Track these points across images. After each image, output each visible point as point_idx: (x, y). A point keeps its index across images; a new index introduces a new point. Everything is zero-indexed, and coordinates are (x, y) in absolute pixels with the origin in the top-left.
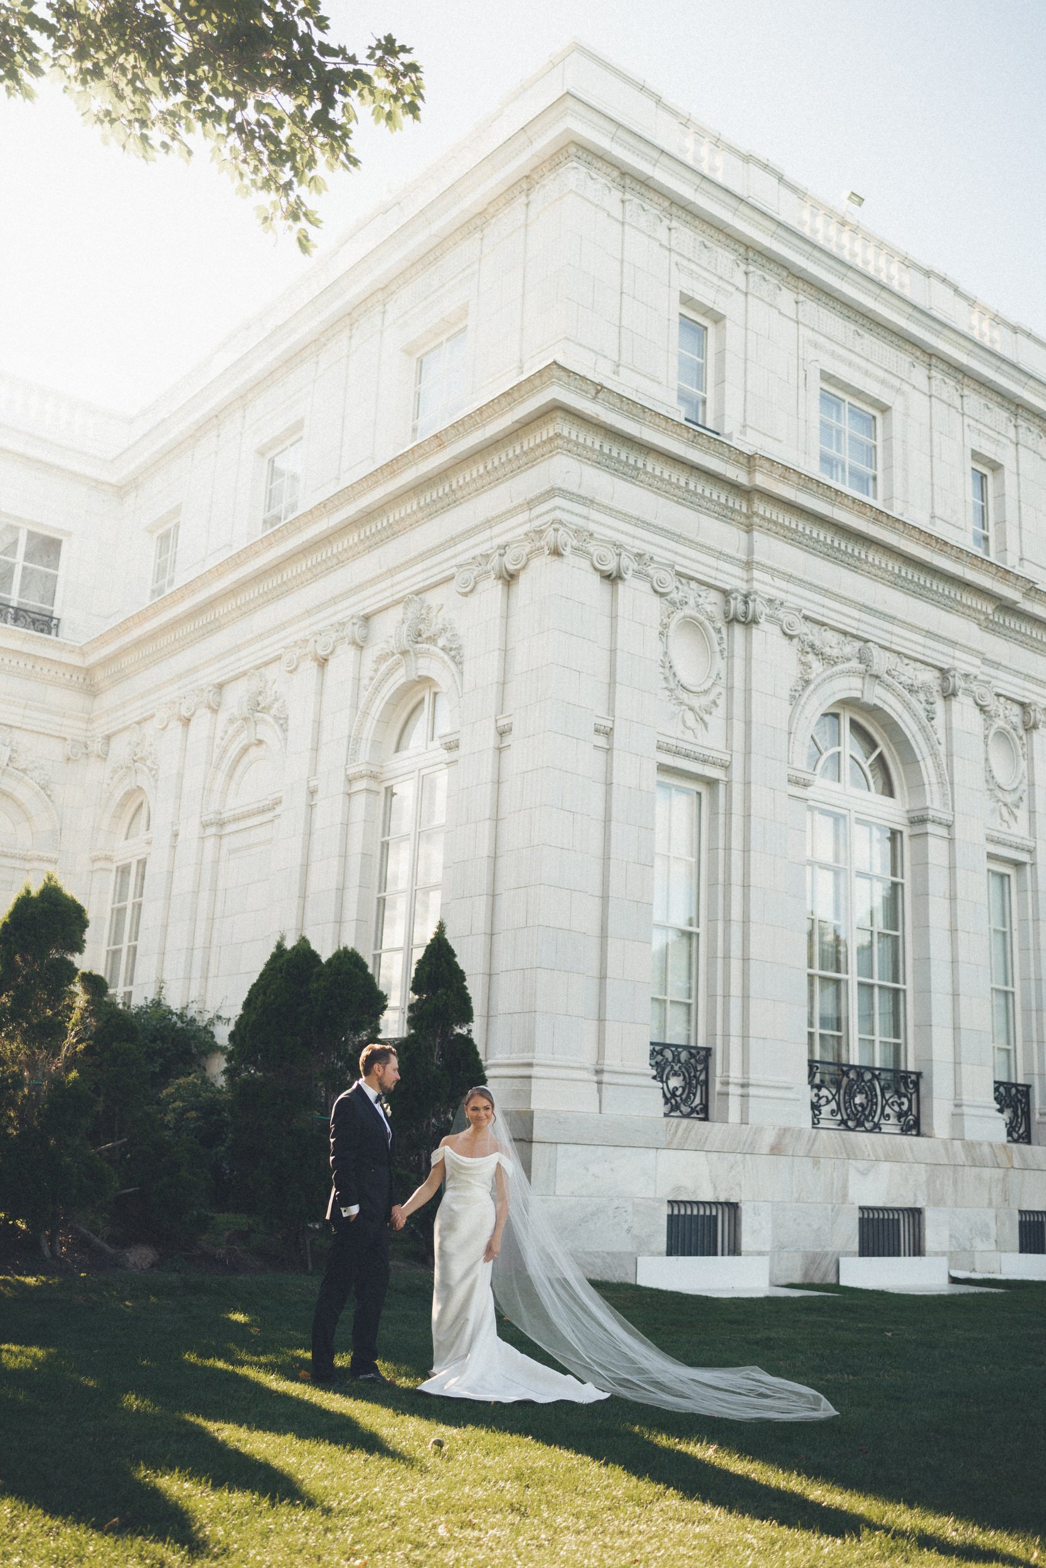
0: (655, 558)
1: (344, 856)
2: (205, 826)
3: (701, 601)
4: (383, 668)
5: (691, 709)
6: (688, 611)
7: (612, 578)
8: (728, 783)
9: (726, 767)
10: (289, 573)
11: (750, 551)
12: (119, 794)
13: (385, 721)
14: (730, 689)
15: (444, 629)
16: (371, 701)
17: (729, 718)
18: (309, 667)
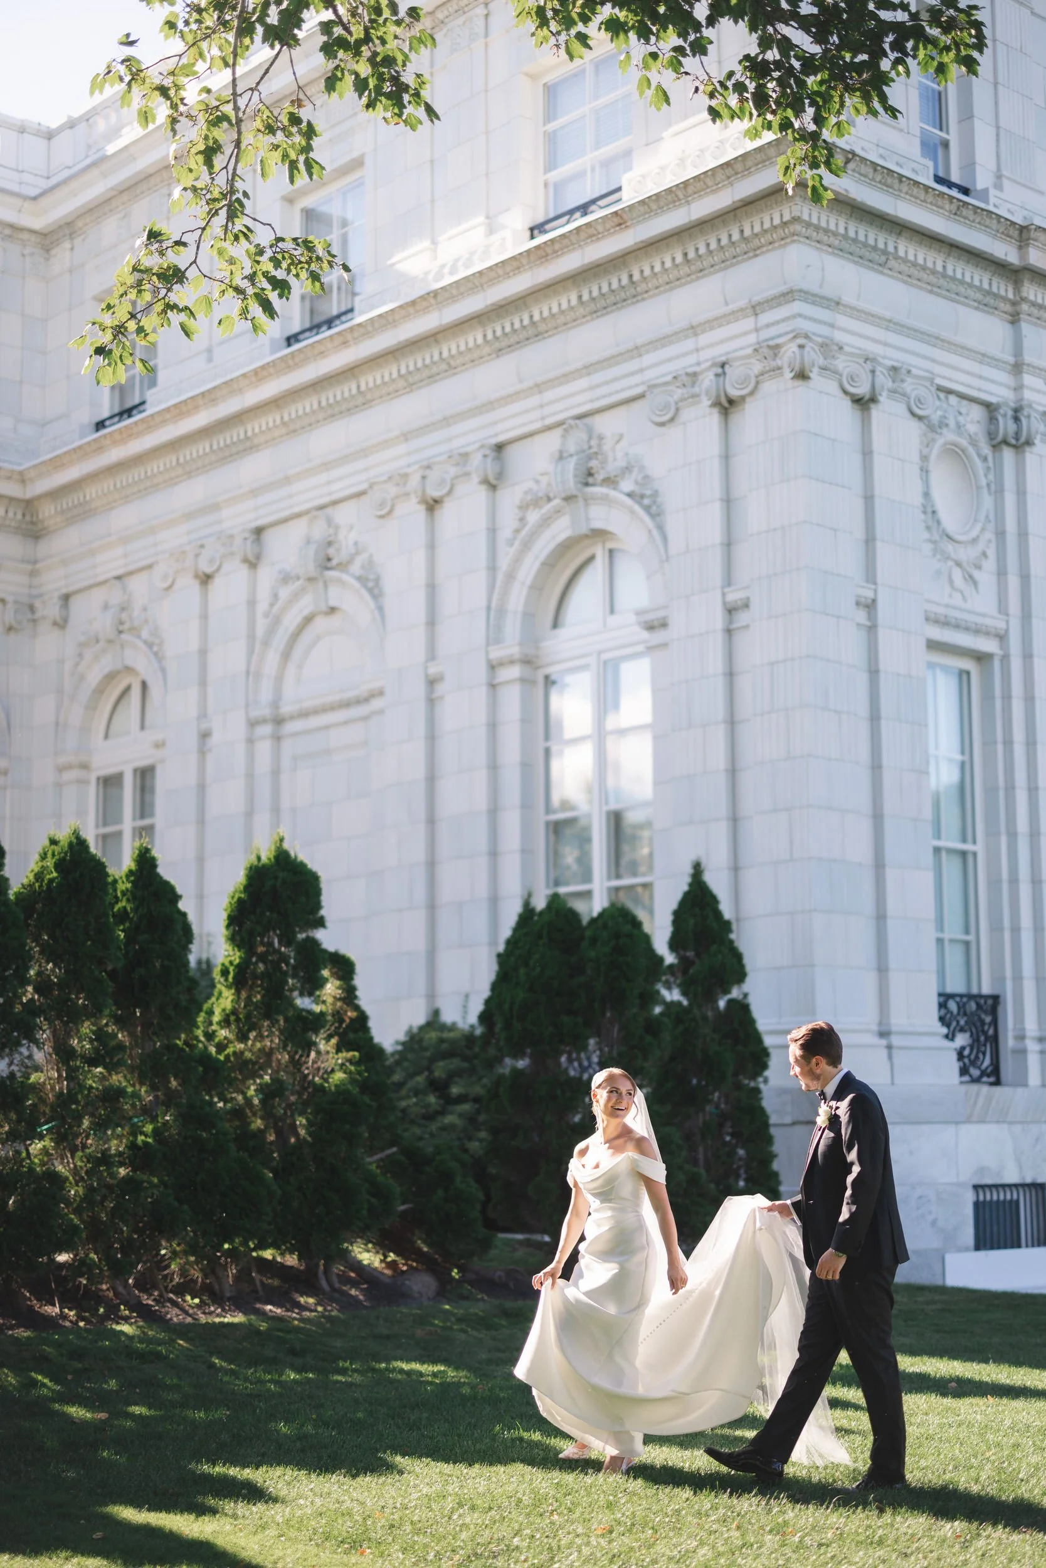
0: (914, 371)
1: (494, 767)
2: (253, 724)
3: (961, 419)
4: (533, 517)
5: (958, 564)
6: (949, 436)
7: (863, 403)
8: (1005, 658)
9: (1002, 638)
10: (368, 380)
11: (1018, 351)
12: (94, 676)
13: (538, 587)
14: (1001, 534)
15: (628, 469)
16: (517, 561)
17: (1001, 573)
18: (412, 511)
